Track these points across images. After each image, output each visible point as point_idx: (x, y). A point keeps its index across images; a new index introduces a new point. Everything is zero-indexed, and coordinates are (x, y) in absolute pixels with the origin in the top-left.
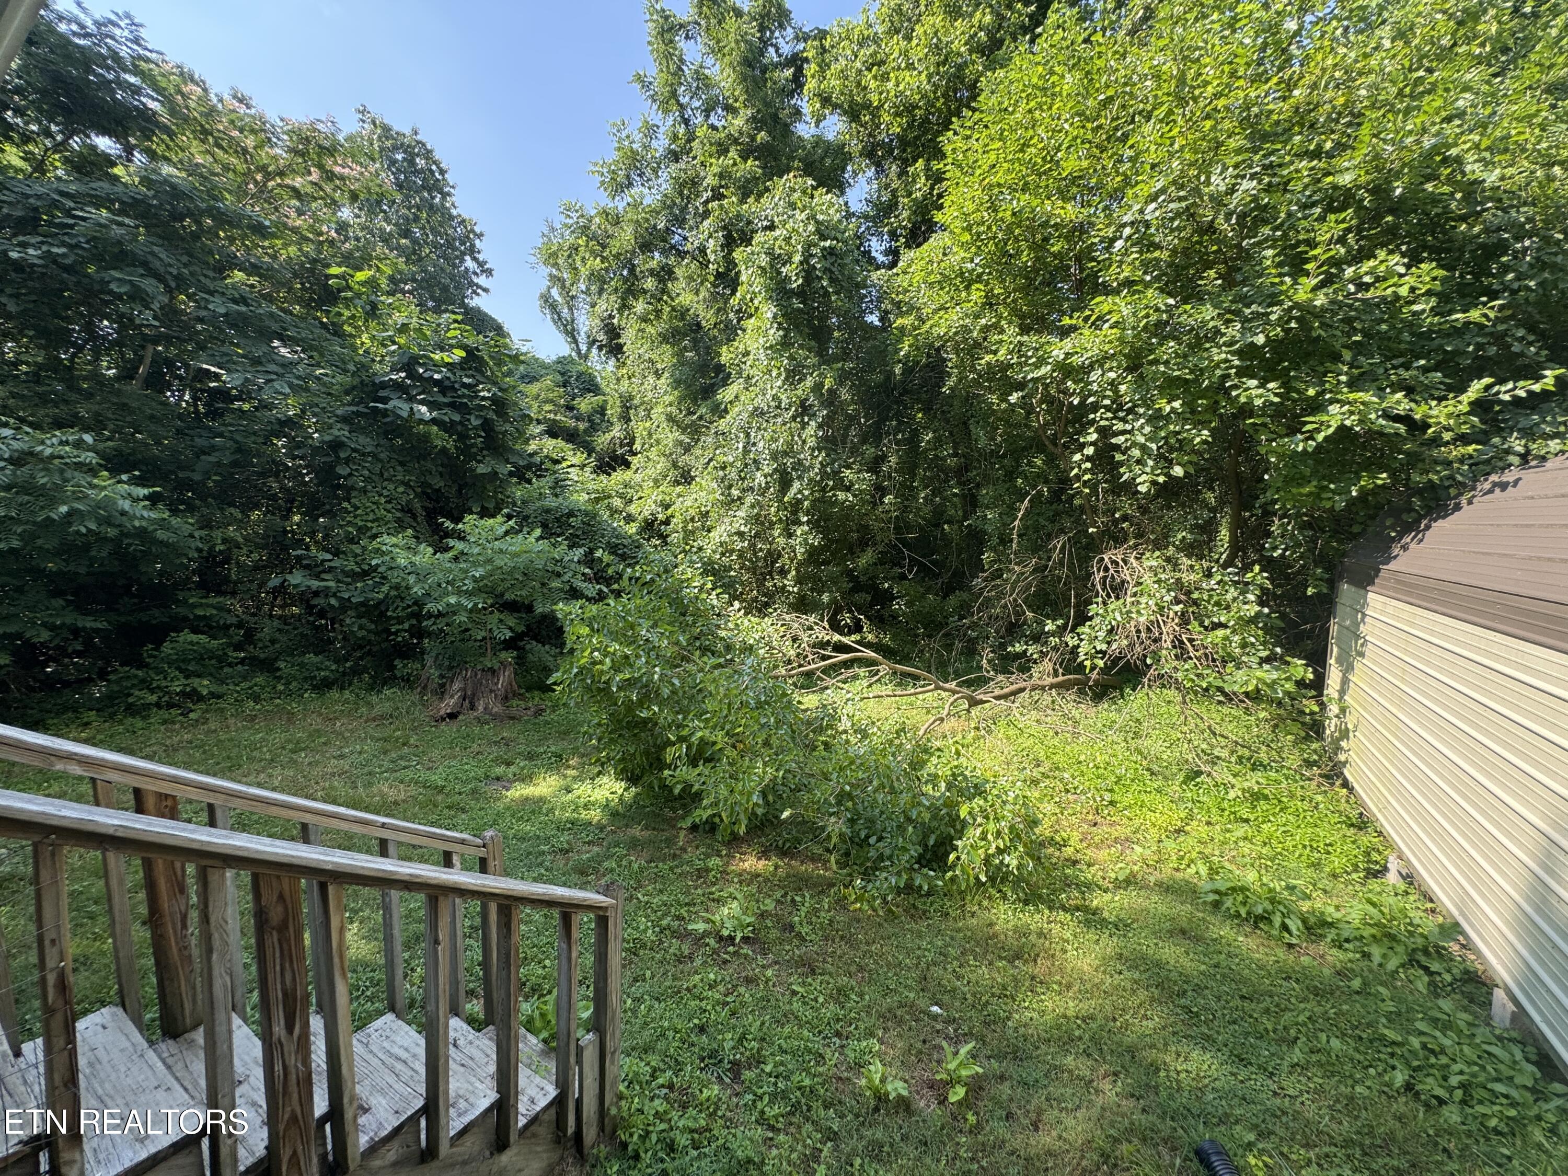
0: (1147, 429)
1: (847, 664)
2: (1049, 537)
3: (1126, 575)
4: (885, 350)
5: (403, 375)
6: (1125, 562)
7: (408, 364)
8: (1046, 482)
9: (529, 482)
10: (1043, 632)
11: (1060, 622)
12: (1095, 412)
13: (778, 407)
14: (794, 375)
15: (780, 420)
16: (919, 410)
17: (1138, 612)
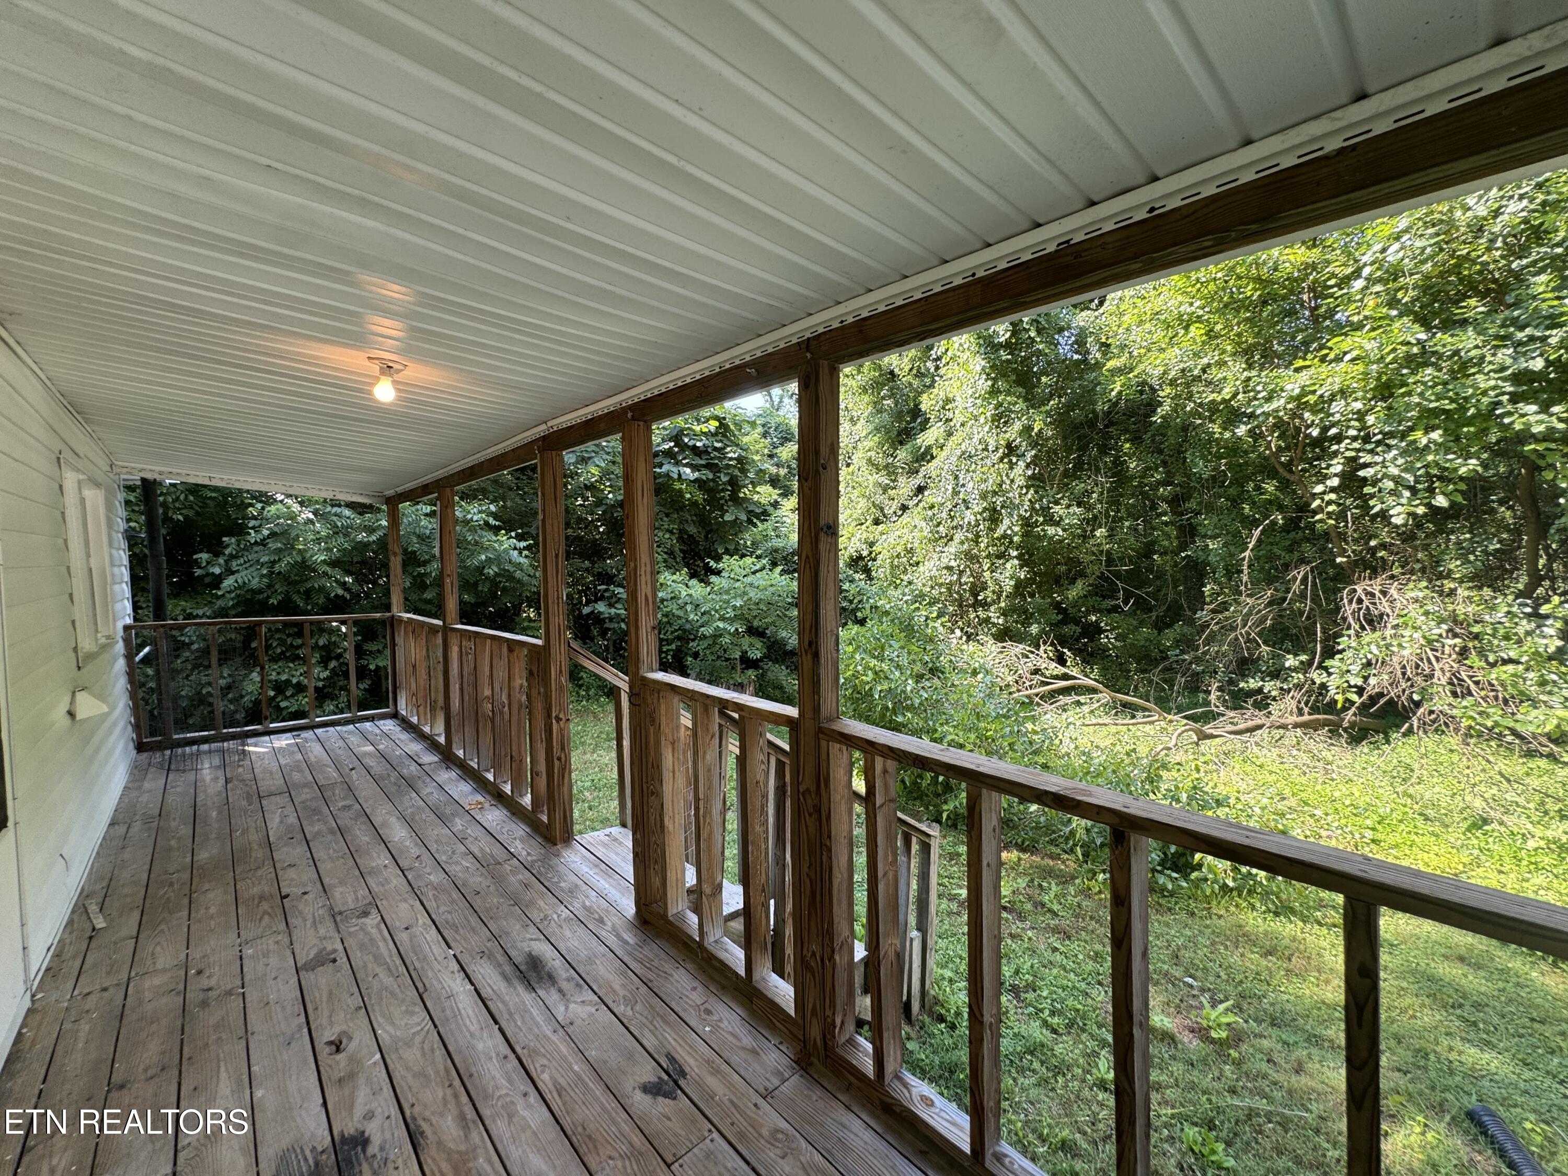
0: (1400, 461)
1: (1065, 691)
2: (1286, 567)
3: (1385, 606)
4: (1094, 389)
5: (672, 444)
6: (1384, 593)
7: (676, 436)
8: (1281, 508)
9: (755, 525)
10: (1283, 668)
11: (1304, 658)
12: (1339, 442)
13: (986, 449)
14: (1001, 419)
15: (989, 462)
16: (1127, 441)
17: (1400, 645)
